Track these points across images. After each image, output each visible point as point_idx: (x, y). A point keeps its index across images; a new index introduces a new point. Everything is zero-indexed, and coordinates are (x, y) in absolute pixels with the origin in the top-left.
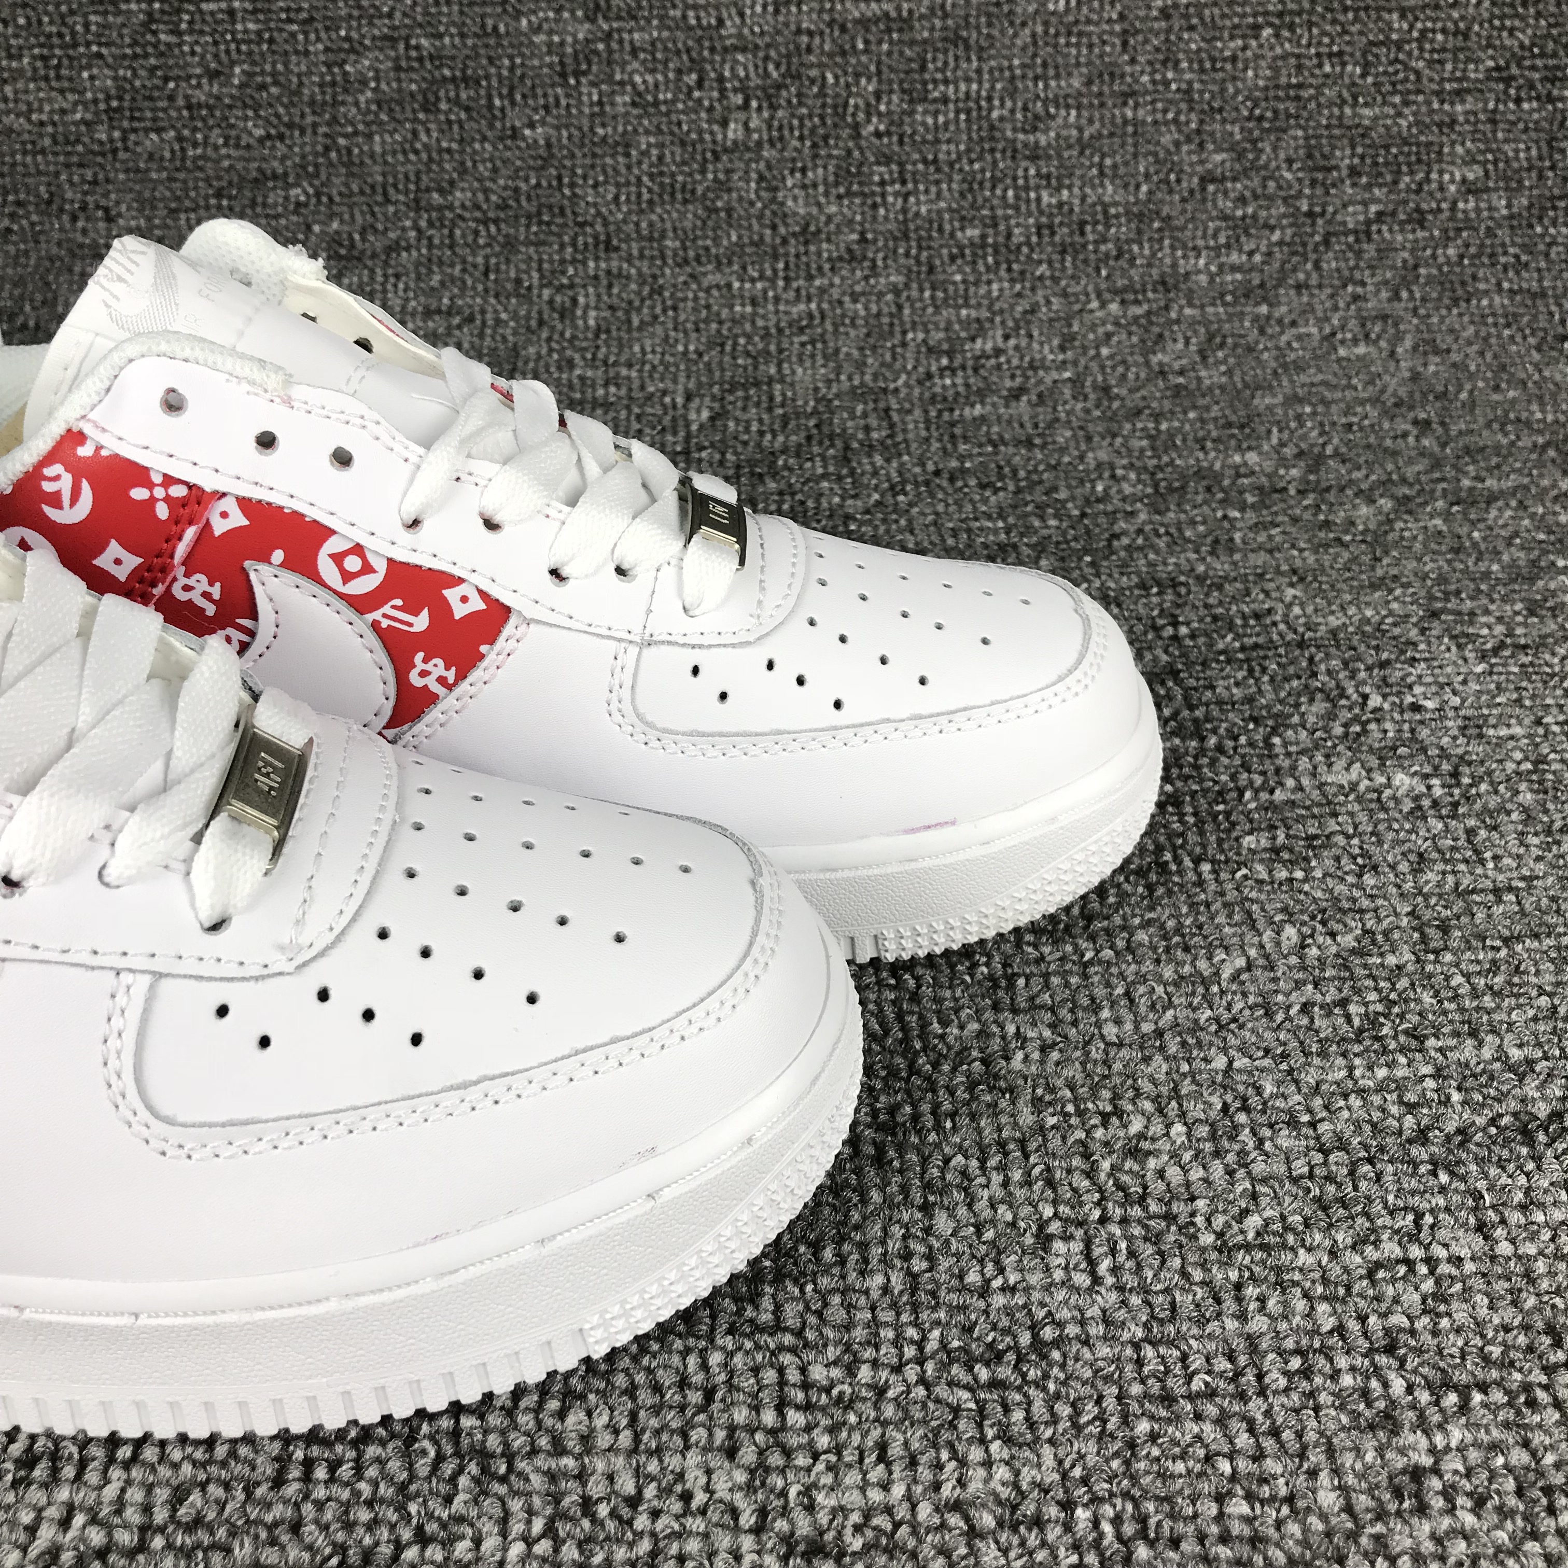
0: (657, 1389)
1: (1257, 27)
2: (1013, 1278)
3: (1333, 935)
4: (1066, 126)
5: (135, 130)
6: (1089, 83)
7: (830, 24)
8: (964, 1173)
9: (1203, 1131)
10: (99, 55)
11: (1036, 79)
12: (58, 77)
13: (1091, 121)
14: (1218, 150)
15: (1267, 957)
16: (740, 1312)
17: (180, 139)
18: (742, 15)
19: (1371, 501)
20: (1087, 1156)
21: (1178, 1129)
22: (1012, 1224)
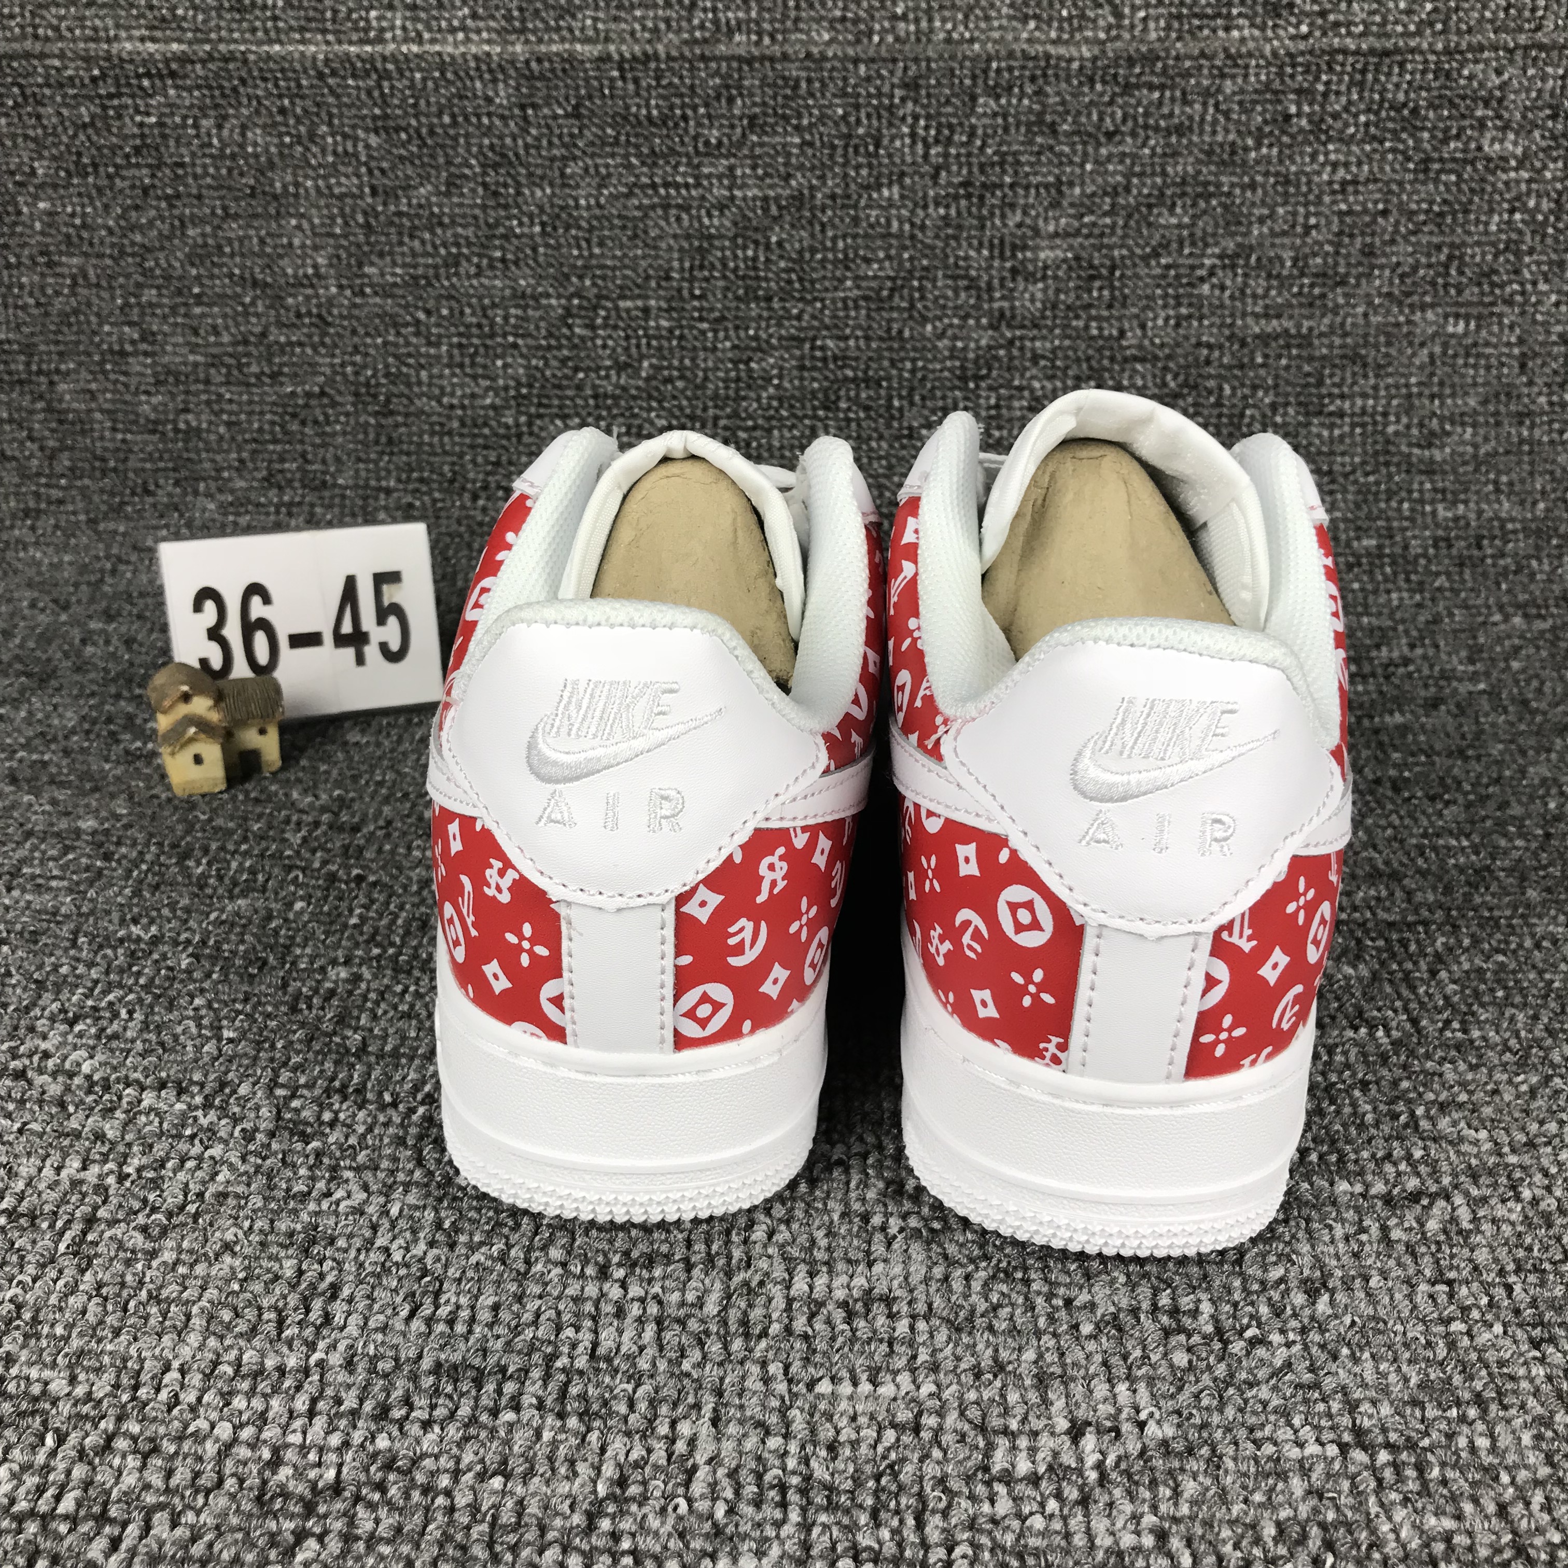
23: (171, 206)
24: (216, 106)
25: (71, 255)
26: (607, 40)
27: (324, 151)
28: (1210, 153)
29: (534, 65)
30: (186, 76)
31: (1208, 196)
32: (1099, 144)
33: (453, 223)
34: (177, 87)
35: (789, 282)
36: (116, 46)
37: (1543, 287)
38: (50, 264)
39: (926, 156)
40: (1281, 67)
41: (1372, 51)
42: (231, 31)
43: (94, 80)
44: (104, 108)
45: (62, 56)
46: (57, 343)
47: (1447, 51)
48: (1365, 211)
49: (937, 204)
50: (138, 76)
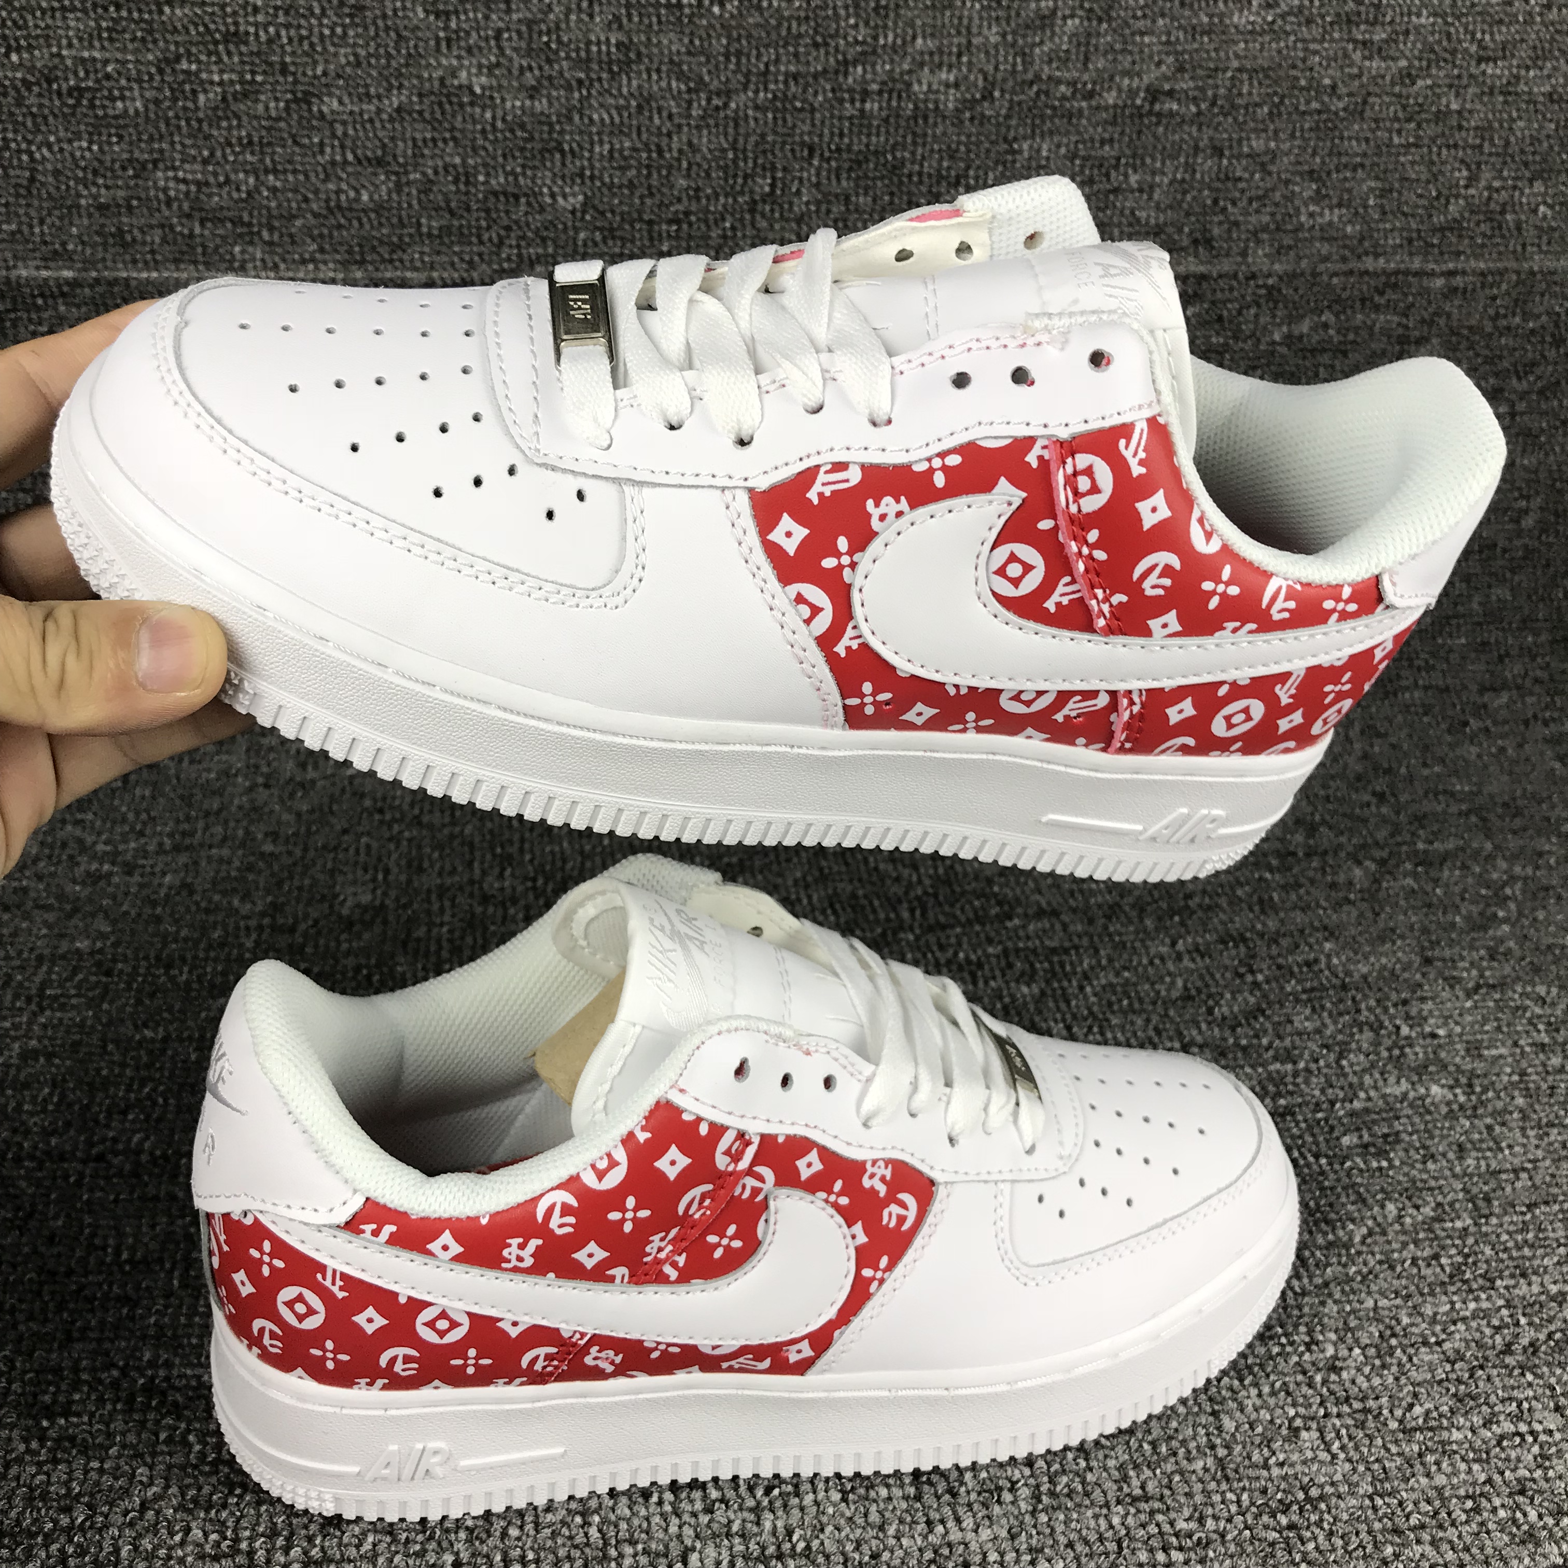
0: (1087, 1542)
2: (1281, 1457)
3: (1417, 1207)
8: (1231, 1389)
9: (1372, 1351)
15: (1379, 1225)
16: (1120, 1489)
19: (1359, 863)
20: (1304, 1373)
21: (1357, 1351)
22: (1272, 1421)
26: (432, 268)
36: (14, 274)
42: (115, 262)
50: (34, 296)
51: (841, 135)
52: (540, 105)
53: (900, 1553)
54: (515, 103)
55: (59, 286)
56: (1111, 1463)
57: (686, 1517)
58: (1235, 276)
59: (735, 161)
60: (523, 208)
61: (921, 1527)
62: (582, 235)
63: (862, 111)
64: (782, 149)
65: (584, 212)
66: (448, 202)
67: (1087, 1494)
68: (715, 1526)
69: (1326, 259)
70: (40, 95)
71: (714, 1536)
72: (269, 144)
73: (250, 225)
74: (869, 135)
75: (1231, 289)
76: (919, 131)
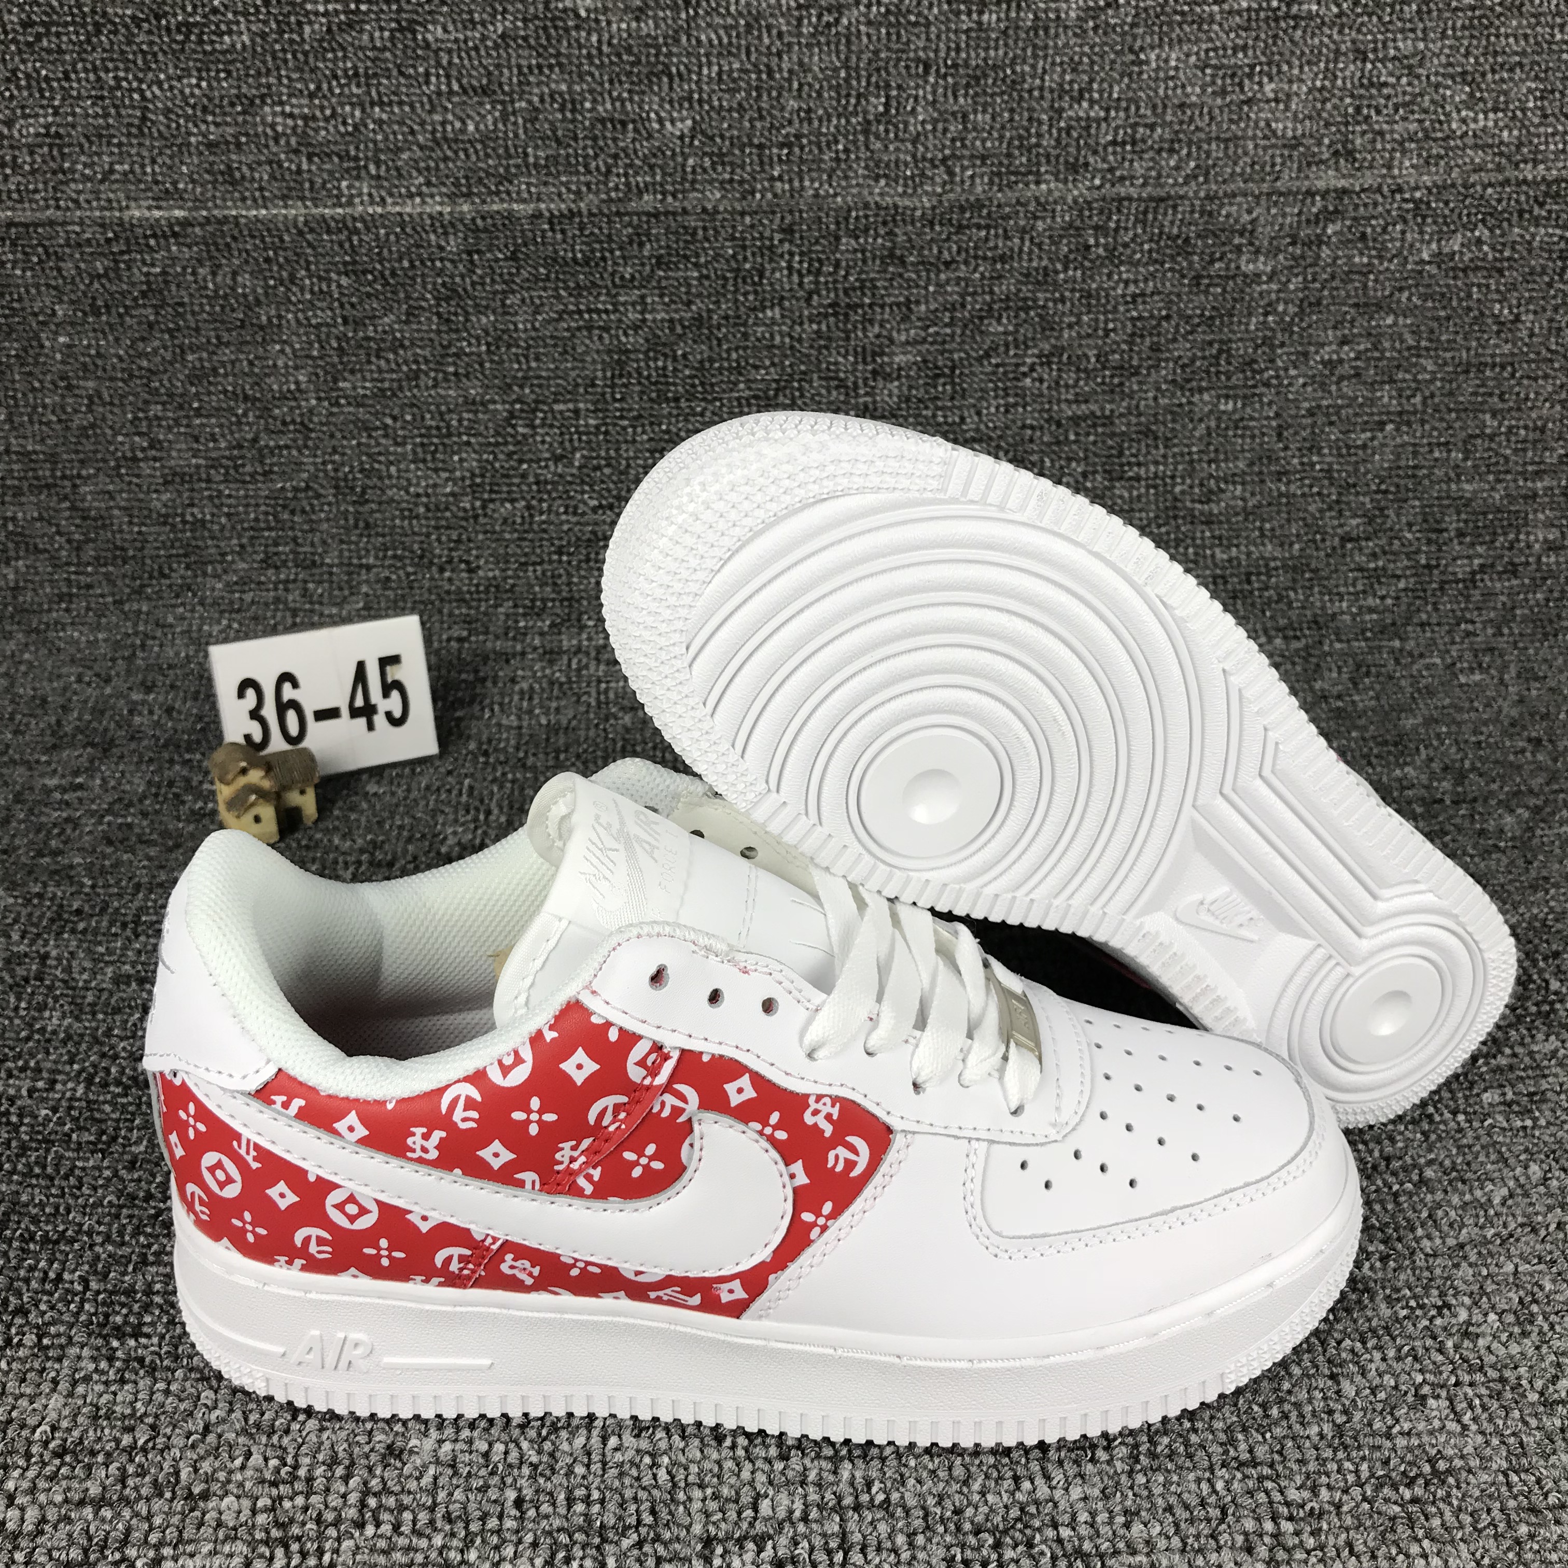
0: (1187, 1507)
1: (1382, 425)
2: (1406, 1426)
4: (1234, 498)
5: (492, 501)
6: (1251, 464)
7: (1047, 421)
8: (1352, 1351)
9: (1510, 1318)
10: (468, 443)
11: (1210, 462)
12: (434, 459)
13: (1253, 494)
14: (1355, 516)
15: (1521, 1186)
16: (1226, 1452)
17: (529, 507)
18: (979, 413)
19: (1512, 811)
20: (1434, 1338)
21: (1492, 1317)
22: (1396, 1387)
23: (173, 337)
24: (211, 258)
25: (85, 379)
26: (539, 200)
27: (302, 290)
28: (1027, 275)
29: (479, 222)
30: (186, 236)
31: (1027, 309)
32: (939, 271)
33: (413, 344)
34: (178, 244)
35: (693, 386)
36: (126, 215)
37: (1293, 372)
38: (69, 387)
39: (801, 284)
40: (1081, 211)
41: (1151, 199)
42: (224, 200)
43: (108, 241)
44: (116, 262)
45: (81, 223)
46: (77, 452)
47: (1208, 197)
48: (1152, 316)
49: (811, 321)
50: (146, 237)
51: (958, 50)
52: (648, 27)
53: (984, 1509)
54: (621, 26)
55: (171, 226)
56: (1219, 1425)
57: (759, 1464)
58: (1379, 190)
59: (847, 80)
60: (631, 135)
61: (1008, 1484)
62: (691, 162)
63: (980, 23)
64: (896, 66)
65: (693, 138)
66: (554, 132)
67: (1190, 1456)
68: (790, 1474)
69: (1478, 169)
70: (150, 32)
71: (788, 1483)
72: (375, 75)
73: (356, 159)
74: (987, 49)
75: (1375, 204)
76: (1040, 43)
